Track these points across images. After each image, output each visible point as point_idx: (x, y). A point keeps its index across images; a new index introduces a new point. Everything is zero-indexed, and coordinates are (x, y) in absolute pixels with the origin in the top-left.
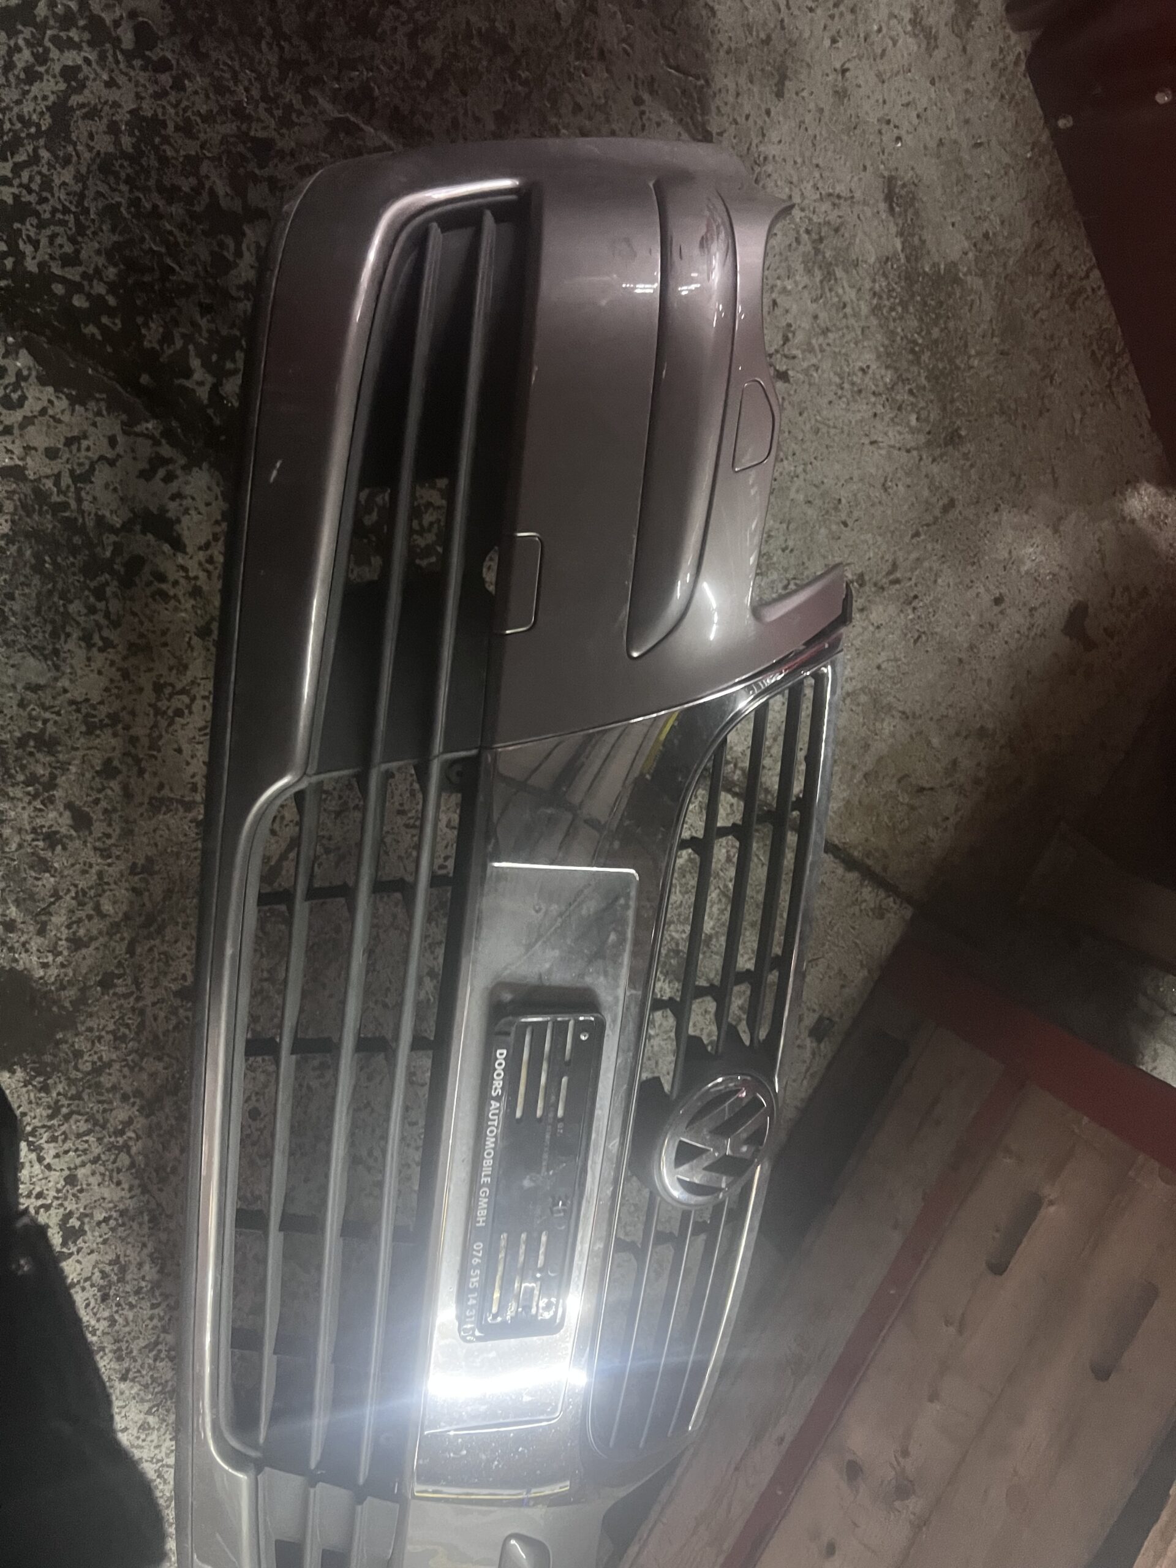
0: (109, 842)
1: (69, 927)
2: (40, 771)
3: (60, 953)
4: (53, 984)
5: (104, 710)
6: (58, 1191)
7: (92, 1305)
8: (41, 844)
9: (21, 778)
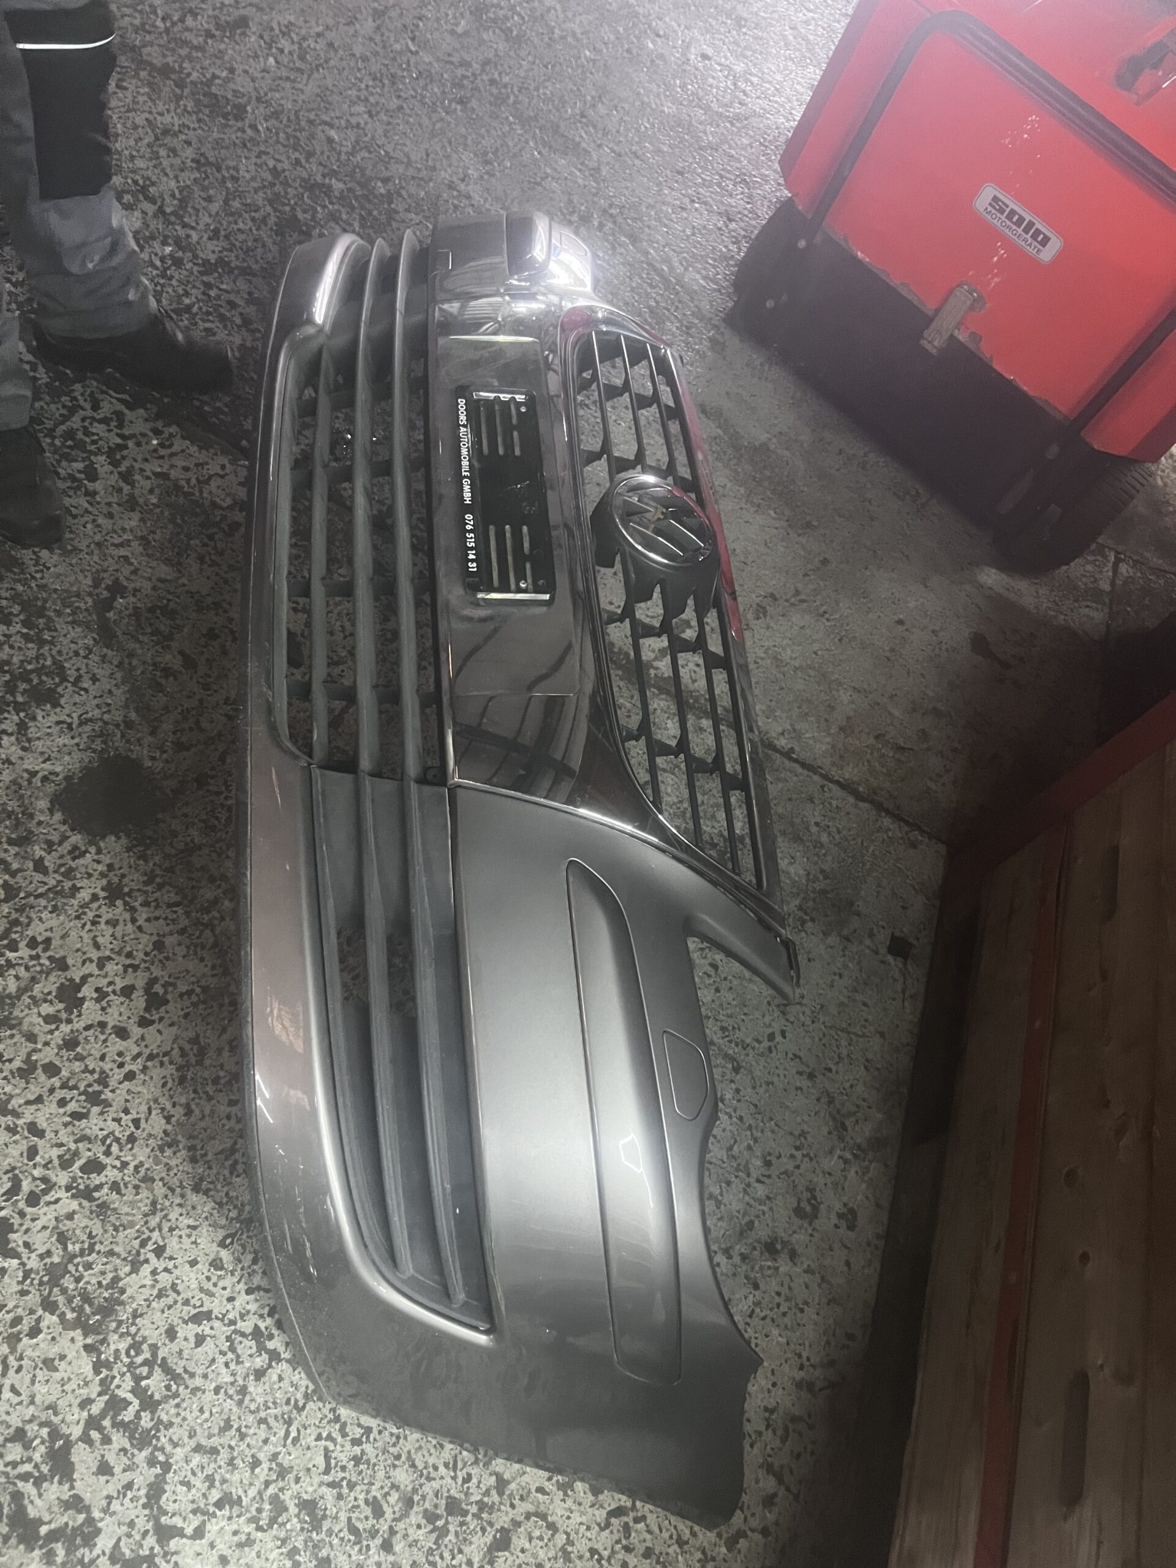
0: (209, 680)
1: (174, 733)
2: (162, 628)
3: (165, 752)
4: (159, 773)
5: (210, 600)
6: (146, 954)
7: (169, 1085)
8: (158, 674)
9: (149, 630)
